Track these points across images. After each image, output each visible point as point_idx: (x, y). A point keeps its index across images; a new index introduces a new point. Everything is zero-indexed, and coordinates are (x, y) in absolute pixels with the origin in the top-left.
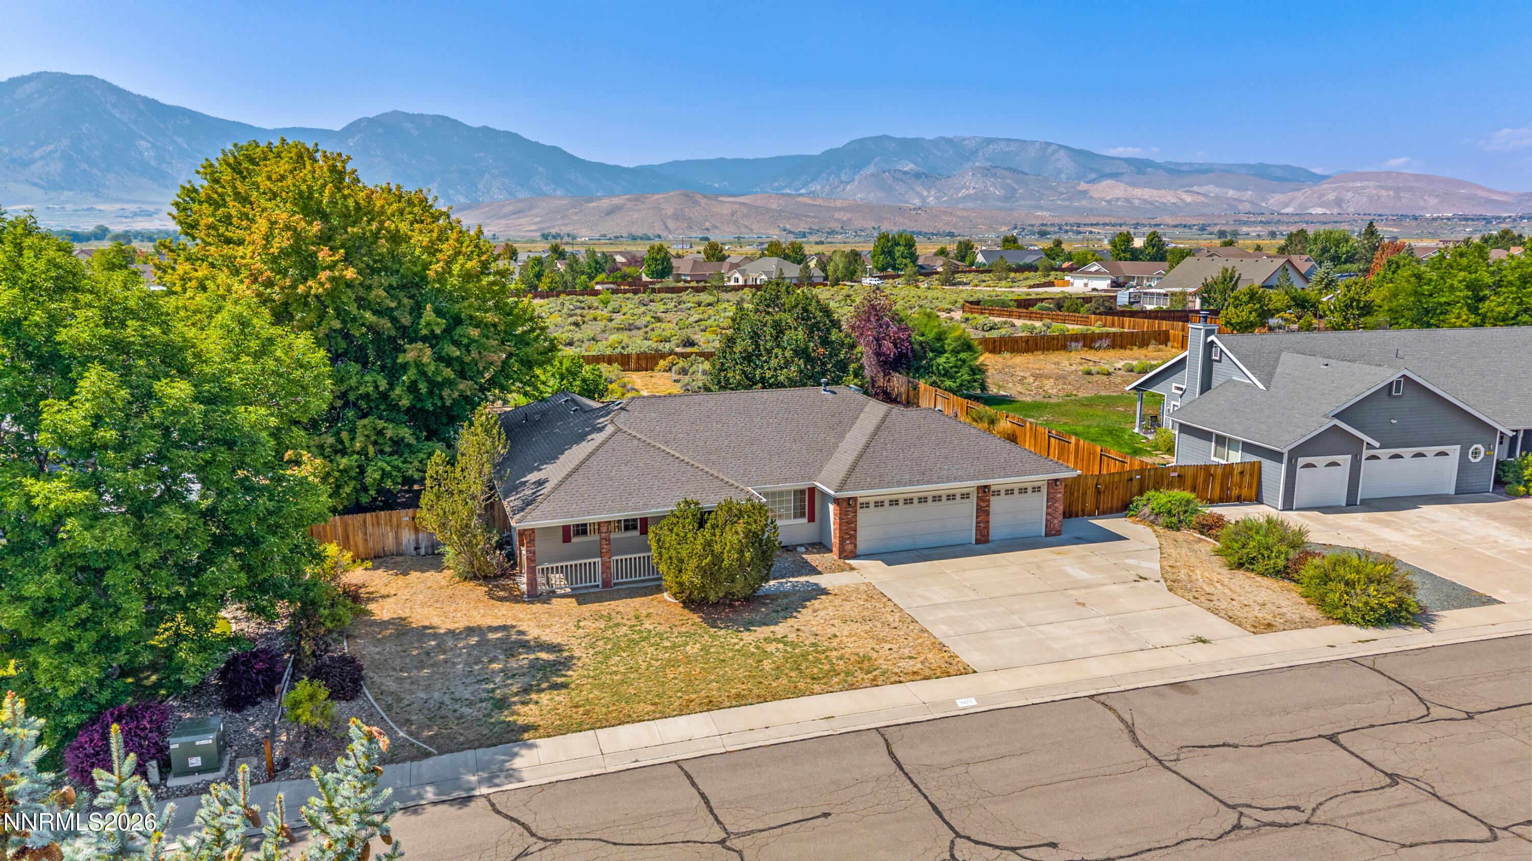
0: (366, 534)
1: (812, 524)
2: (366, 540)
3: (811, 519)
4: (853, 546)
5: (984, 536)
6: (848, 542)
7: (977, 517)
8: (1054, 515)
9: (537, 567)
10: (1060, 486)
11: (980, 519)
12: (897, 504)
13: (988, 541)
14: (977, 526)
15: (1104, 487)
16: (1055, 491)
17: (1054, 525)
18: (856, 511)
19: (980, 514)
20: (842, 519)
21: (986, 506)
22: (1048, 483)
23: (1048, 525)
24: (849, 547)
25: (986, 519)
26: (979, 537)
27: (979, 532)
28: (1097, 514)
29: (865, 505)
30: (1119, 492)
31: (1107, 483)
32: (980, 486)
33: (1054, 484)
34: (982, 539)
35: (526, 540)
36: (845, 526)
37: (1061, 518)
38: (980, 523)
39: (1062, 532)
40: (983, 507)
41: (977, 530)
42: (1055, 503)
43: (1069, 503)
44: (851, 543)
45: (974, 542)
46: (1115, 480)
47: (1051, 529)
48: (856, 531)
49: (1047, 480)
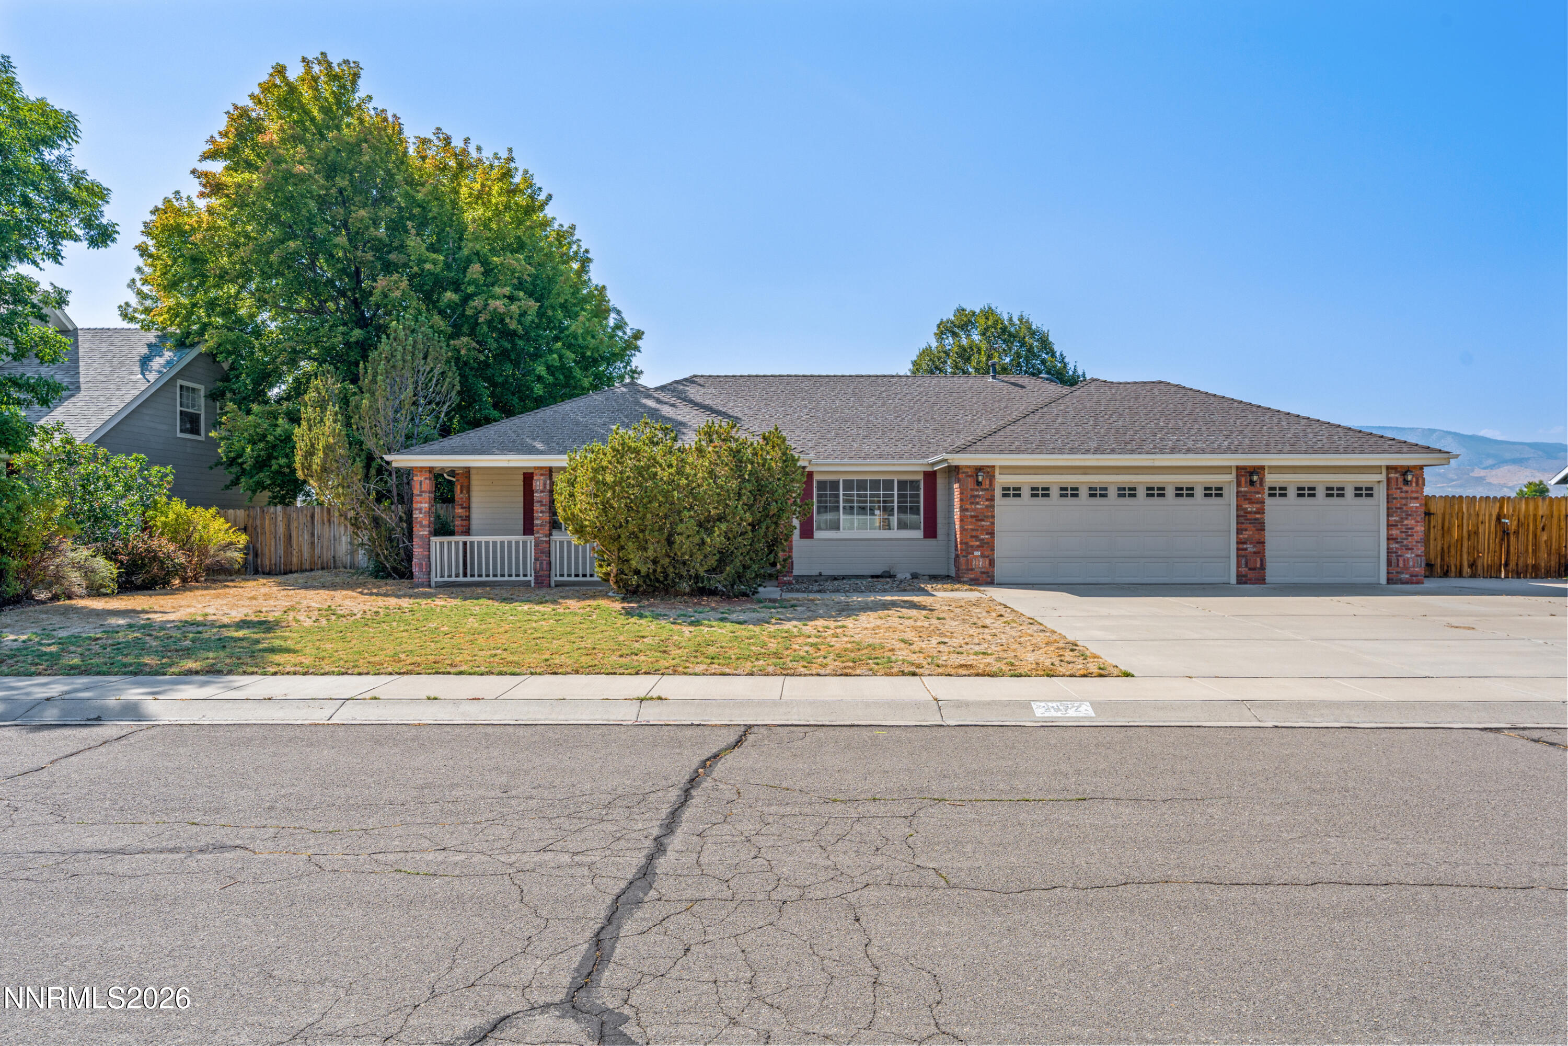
0: (313, 535)
1: (931, 542)
2: (313, 543)
3: (931, 531)
4: (987, 563)
5: (1254, 569)
6: (977, 553)
7: (1239, 531)
8: (1405, 542)
9: (433, 539)
10: (1414, 484)
11: (1245, 535)
12: (1076, 495)
13: (1261, 580)
14: (1238, 549)
15: (1515, 523)
16: (1403, 495)
17: (1406, 561)
18: (992, 499)
19: (1243, 526)
20: (967, 510)
21: (1258, 516)
22: (1389, 480)
23: (1394, 561)
24: (979, 563)
25: (1257, 537)
26: (1243, 570)
27: (1243, 561)
28: (1503, 575)
29: (1013, 492)
30: (1550, 538)
31: (1522, 517)
32: (1238, 468)
33: (1401, 480)
34: (1251, 575)
35: (416, 492)
36: (971, 523)
37: (1420, 550)
38: (1245, 543)
39: (1426, 580)
40: (1250, 513)
41: (1238, 556)
42: (1407, 519)
43: (1439, 548)
44: (983, 556)
45: (1233, 580)
46: (1540, 513)
47: (1399, 570)
48: (992, 534)
49: (1384, 471)
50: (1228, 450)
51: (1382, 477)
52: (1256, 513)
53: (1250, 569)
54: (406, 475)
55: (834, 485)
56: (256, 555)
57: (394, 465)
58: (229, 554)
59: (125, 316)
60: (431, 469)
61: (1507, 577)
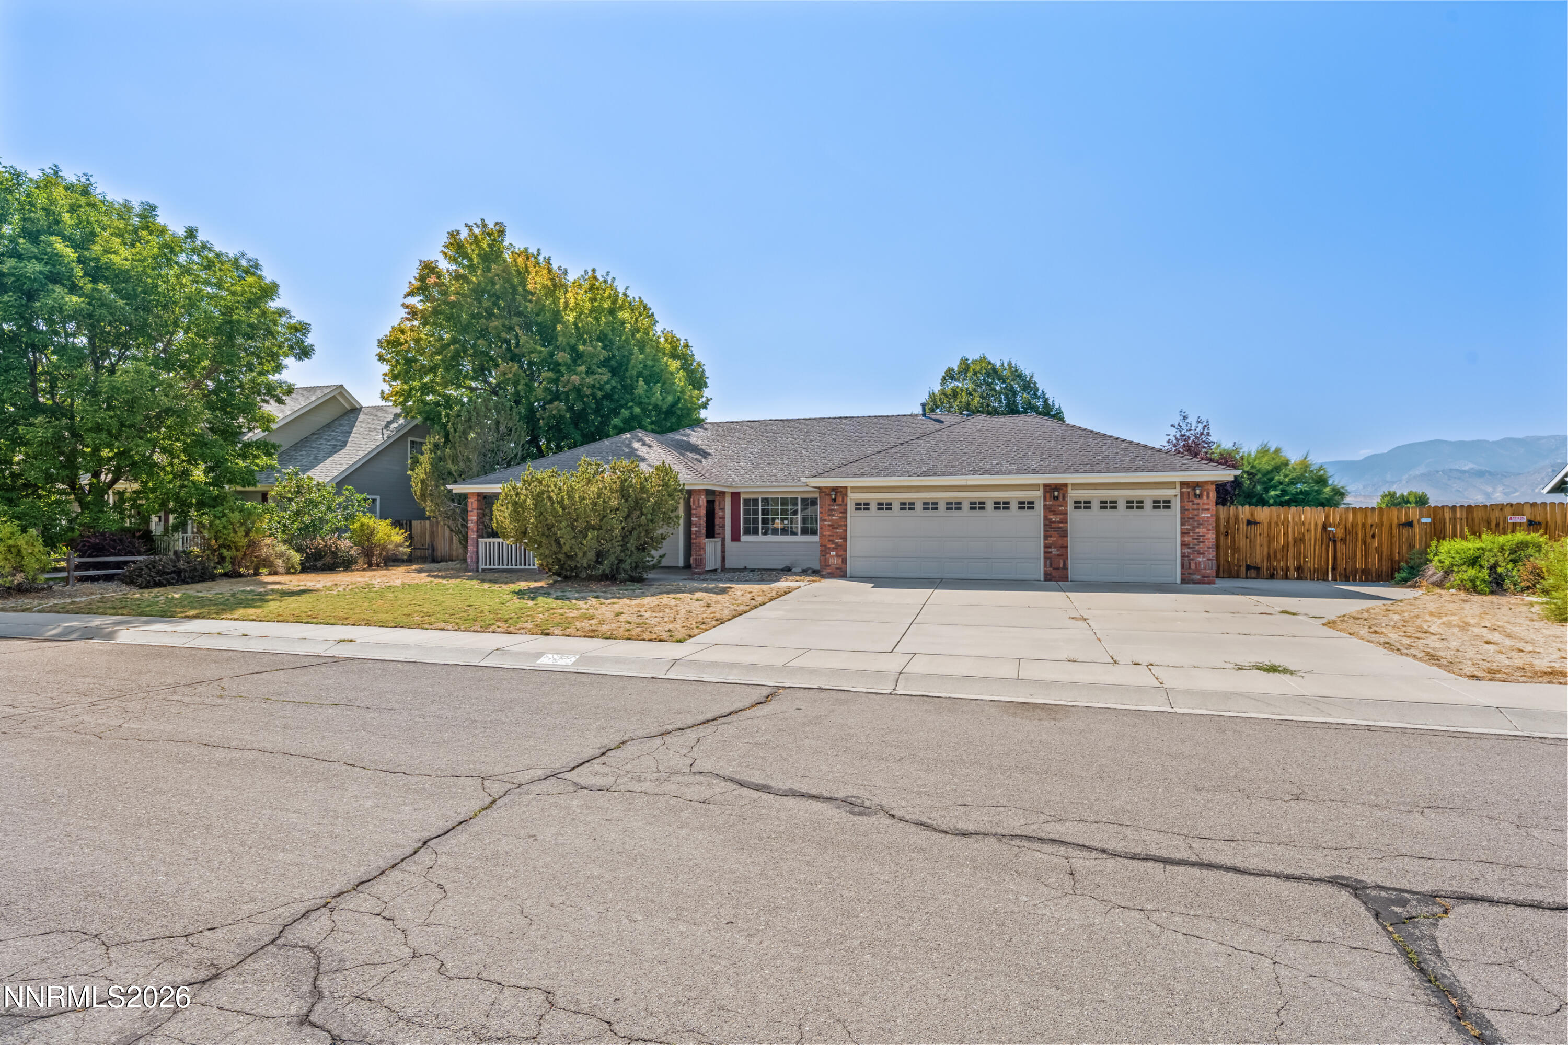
4: (840, 561)
5: (1058, 569)
6: (833, 553)
7: (1046, 537)
8: (1197, 548)
9: (480, 540)
10: (1205, 497)
11: (1050, 540)
12: (913, 509)
13: (1065, 578)
14: (1045, 552)
15: (1343, 531)
16: (1195, 507)
17: (1197, 564)
18: (845, 512)
19: (1048, 533)
20: (825, 520)
21: (1061, 525)
22: (1182, 493)
23: (1186, 563)
24: (835, 561)
25: (1060, 542)
26: (1049, 569)
27: (1048, 562)
28: (1330, 579)
29: (863, 507)
30: (1380, 544)
31: (1349, 526)
32: (1045, 486)
33: (1192, 494)
34: (1055, 573)
35: (469, 509)
36: (829, 530)
37: (1212, 554)
38: (1050, 547)
39: (1218, 581)
40: (1054, 522)
41: (1045, 558)
42: (1198, 527)
43: (1265, 553)
44: (837, 556)
45: (1042, 578)
46: (1370, 521)
47: (1191, 571)
48: (845, 539)
49: (1178, 486)
50: (1035, 471)
51: (1177, 491)
52: (1059, 522)
53: (1054, 569)
54: (463, 498)
55: (756, 501)
56: (433, 550)
57: (454, 491)
58: (401, 549)
59: (383, 397)
60: (479, 495)
61: (1334, 579)
